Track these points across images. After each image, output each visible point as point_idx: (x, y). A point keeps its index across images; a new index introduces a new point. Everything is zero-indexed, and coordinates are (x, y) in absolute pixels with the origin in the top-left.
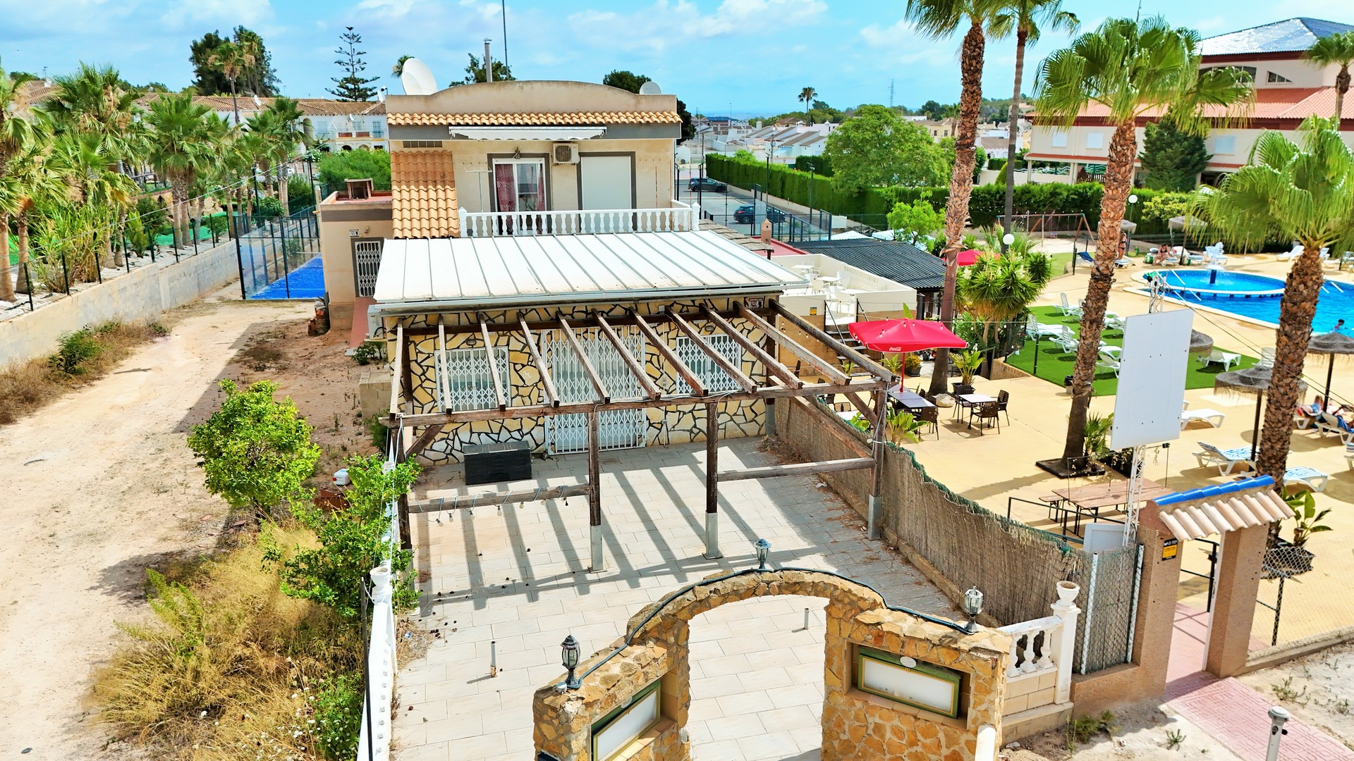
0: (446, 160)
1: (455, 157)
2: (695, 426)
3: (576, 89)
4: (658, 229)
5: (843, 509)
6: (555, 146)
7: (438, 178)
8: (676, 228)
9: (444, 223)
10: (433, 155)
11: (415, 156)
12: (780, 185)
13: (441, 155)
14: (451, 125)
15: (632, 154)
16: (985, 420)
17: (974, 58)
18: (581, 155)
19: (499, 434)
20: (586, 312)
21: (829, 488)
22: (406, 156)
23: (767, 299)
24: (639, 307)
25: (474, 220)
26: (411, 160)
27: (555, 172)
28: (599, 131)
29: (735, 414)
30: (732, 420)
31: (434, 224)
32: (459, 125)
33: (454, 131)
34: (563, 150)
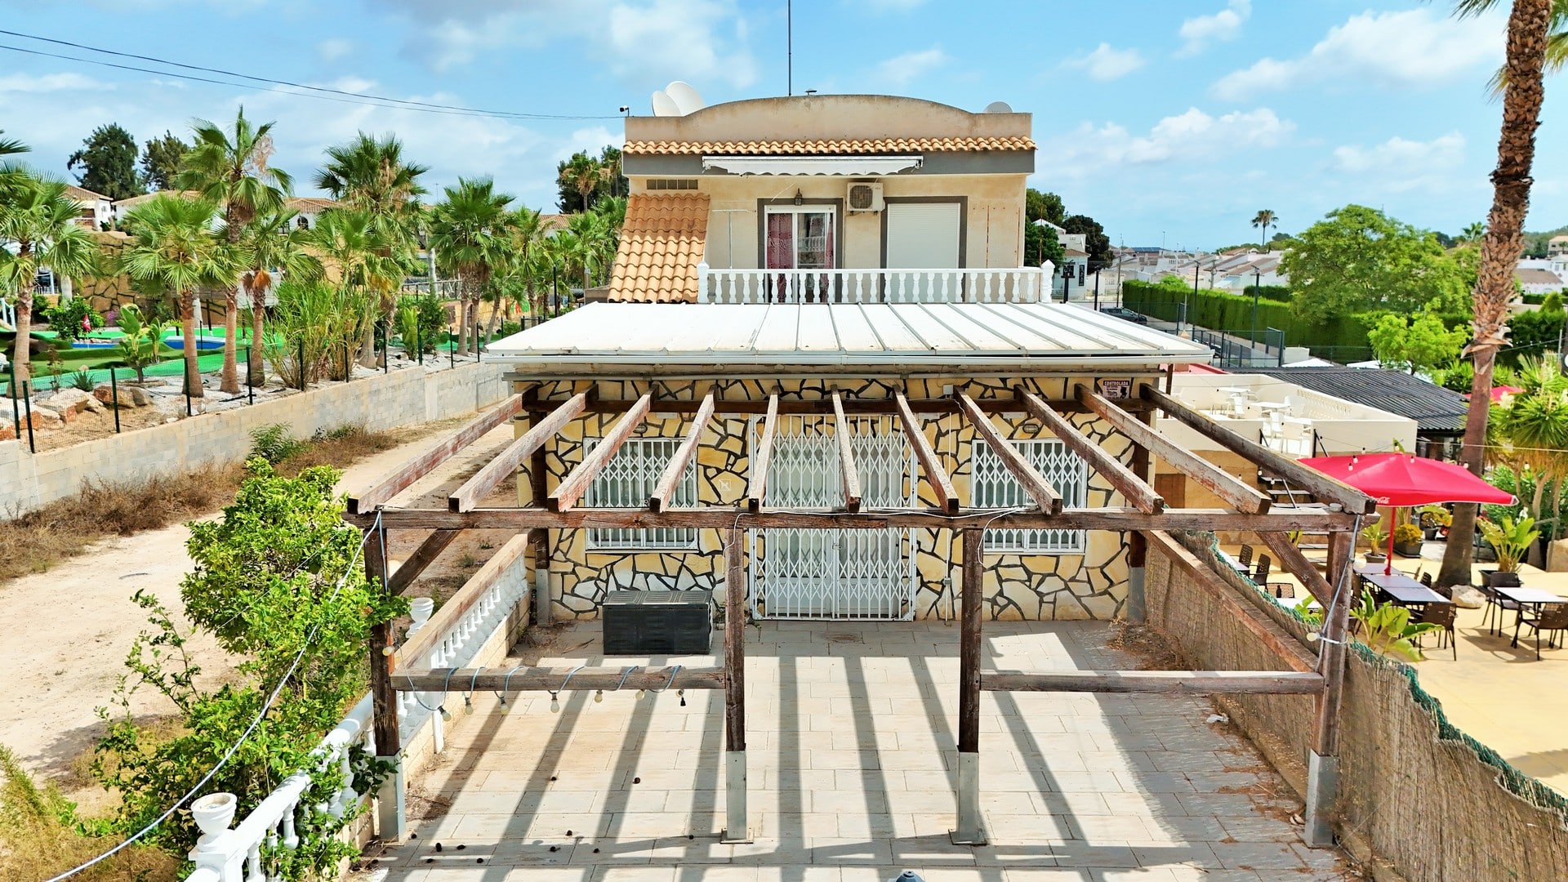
0: (700, 205)
1: (713, 202)
2: (1001, 594)
3: (884, 107)
4: (988, 298)
5: (1255, 770)
6: (851, 185)
7: (685, 227)
8: (1016, 299)
9: (679, 284)
10: (684, 199)
11: (659, 200)
12: (1218, 314)
13: (695, 200)
14: (705, 154)
15: (962, 200)
16: (1545, 634)
17: (1531, 33)
18: (888, 200)
19: (677, 578)
20: (822, 390)
21: (1232, 727)
22: (648, 200)
23: (1137, 383)
24: (910, 385)
25: (718, 278)
26: (653, 205)
27: (850, 225)
28: (911, 161)
29: (1073, 579)
30: (1067, 588)
31: (666, 284)
32: (716, 154)
33: (708, 162)
34: (861, 191)
